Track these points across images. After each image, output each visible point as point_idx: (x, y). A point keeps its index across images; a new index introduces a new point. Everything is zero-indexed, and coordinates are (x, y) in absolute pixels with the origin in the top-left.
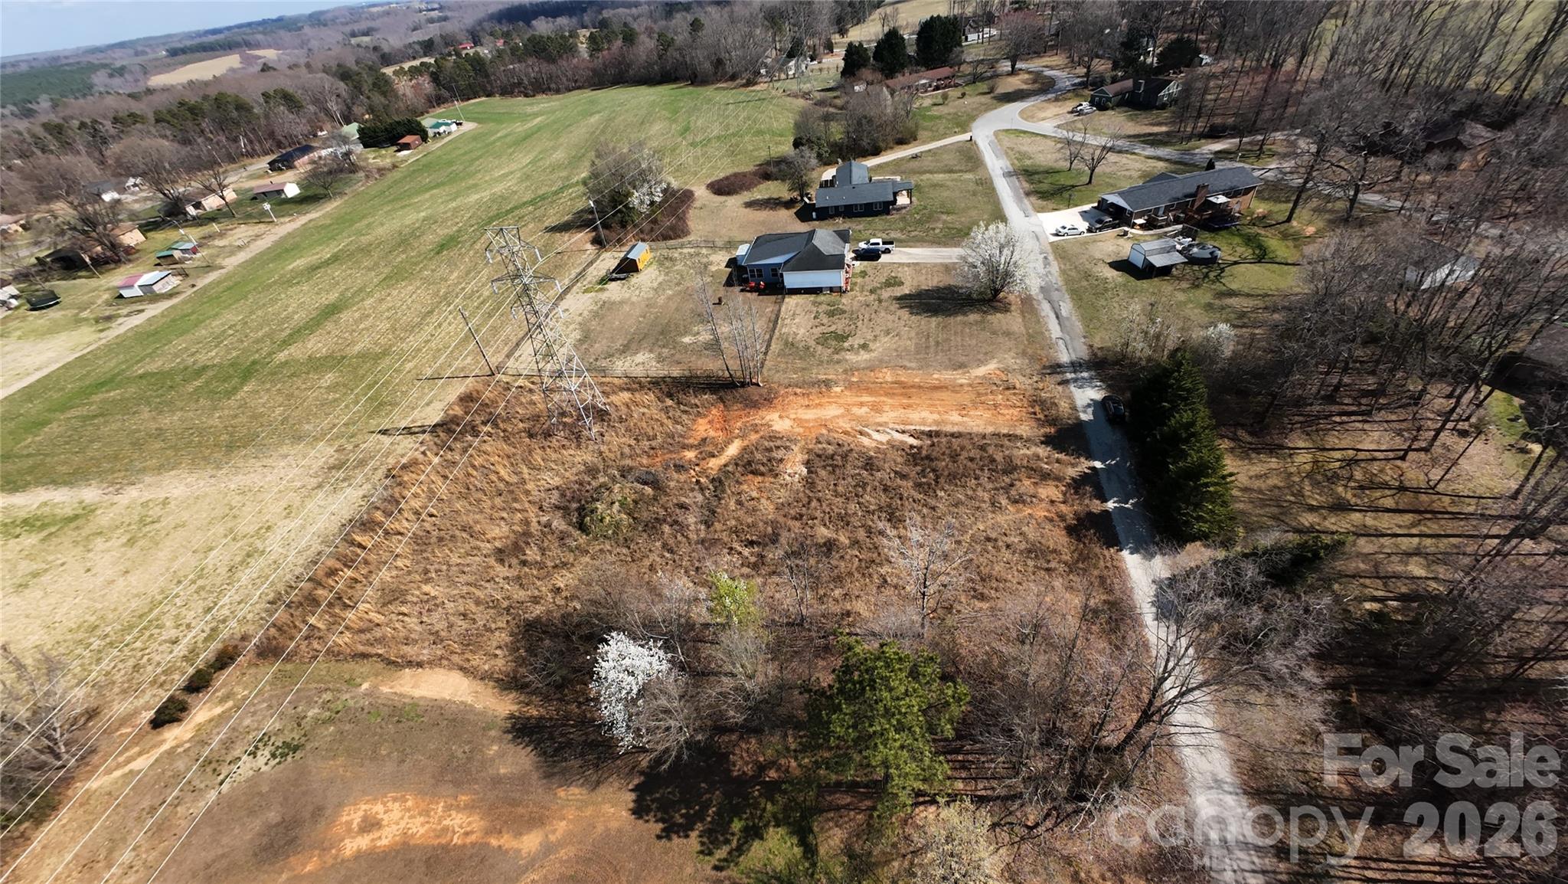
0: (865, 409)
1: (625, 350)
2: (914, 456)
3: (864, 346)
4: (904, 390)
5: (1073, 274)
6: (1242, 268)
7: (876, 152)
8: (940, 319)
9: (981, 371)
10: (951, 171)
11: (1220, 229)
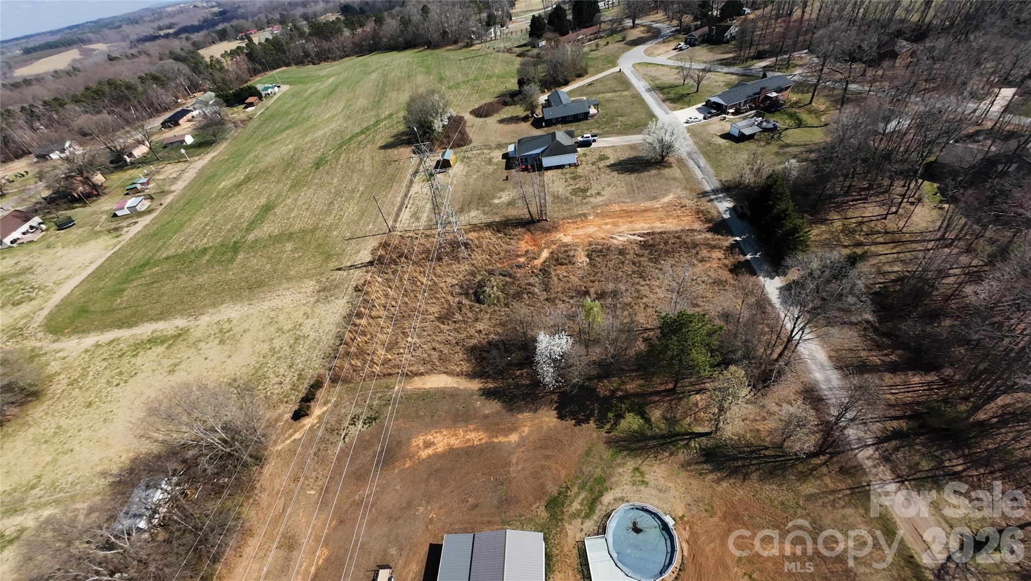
0: (609, 227)
1: (461, 210)
2: (644, 245)
3: (599, 194)
4: (627, 214)
5: (701, 143)
6: (790, 131)
7: (566, 83)
8: (636, 175)
9: (666, 200)
10: (615, 91)
11: (775, 111)
